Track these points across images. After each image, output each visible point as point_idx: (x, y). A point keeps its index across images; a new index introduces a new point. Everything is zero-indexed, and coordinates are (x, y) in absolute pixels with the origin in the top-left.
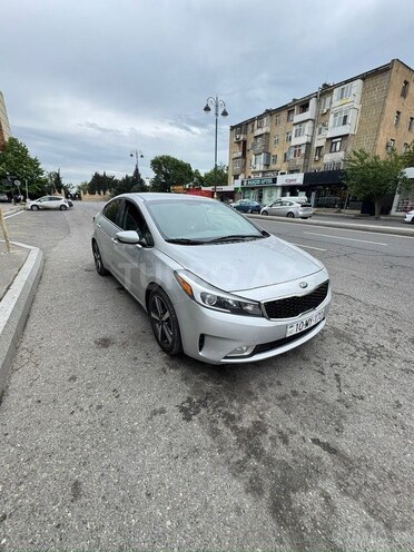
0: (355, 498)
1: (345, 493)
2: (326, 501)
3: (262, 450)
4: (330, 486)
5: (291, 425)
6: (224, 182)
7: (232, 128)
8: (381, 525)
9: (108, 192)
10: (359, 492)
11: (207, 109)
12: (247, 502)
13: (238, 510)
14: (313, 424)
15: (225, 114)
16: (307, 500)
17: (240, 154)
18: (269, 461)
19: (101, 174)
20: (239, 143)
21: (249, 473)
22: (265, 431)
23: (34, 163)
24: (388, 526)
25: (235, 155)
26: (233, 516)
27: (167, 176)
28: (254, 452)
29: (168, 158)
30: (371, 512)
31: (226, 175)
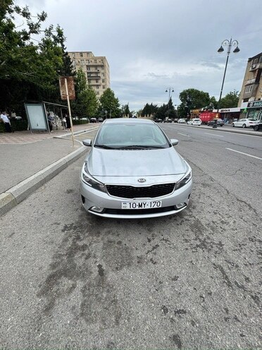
0: (84, 296)
1: (83, 291)
2: (71, 288)
3: (73, 256)
4: (80, 284)
5: (99, 254)
6: (235, 104)
7: (250, 60)
8: (80, 311)
9: (152, 116)
10: (89, 295)
11: (221, 50)
12: (46, 268)
13: (40, 268)
14: (108, 259)
15: (237, 50)
16: (66, 282)
17: (254, 80)
18: (70, 261)
19: (150, 104)
20: (254, 71)
21: (58, 260)
22: (84, 250)
23: (116, 101)
24: (82, 314)
25: (249, 82)
26: (37, 268)
27: (189, 103)
28: (70, 255)
29: (193, 90)
30: (83, 305)
31: (238, 99)
